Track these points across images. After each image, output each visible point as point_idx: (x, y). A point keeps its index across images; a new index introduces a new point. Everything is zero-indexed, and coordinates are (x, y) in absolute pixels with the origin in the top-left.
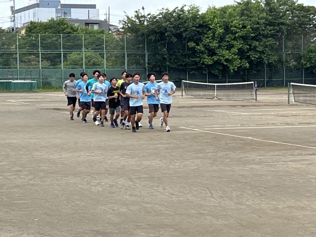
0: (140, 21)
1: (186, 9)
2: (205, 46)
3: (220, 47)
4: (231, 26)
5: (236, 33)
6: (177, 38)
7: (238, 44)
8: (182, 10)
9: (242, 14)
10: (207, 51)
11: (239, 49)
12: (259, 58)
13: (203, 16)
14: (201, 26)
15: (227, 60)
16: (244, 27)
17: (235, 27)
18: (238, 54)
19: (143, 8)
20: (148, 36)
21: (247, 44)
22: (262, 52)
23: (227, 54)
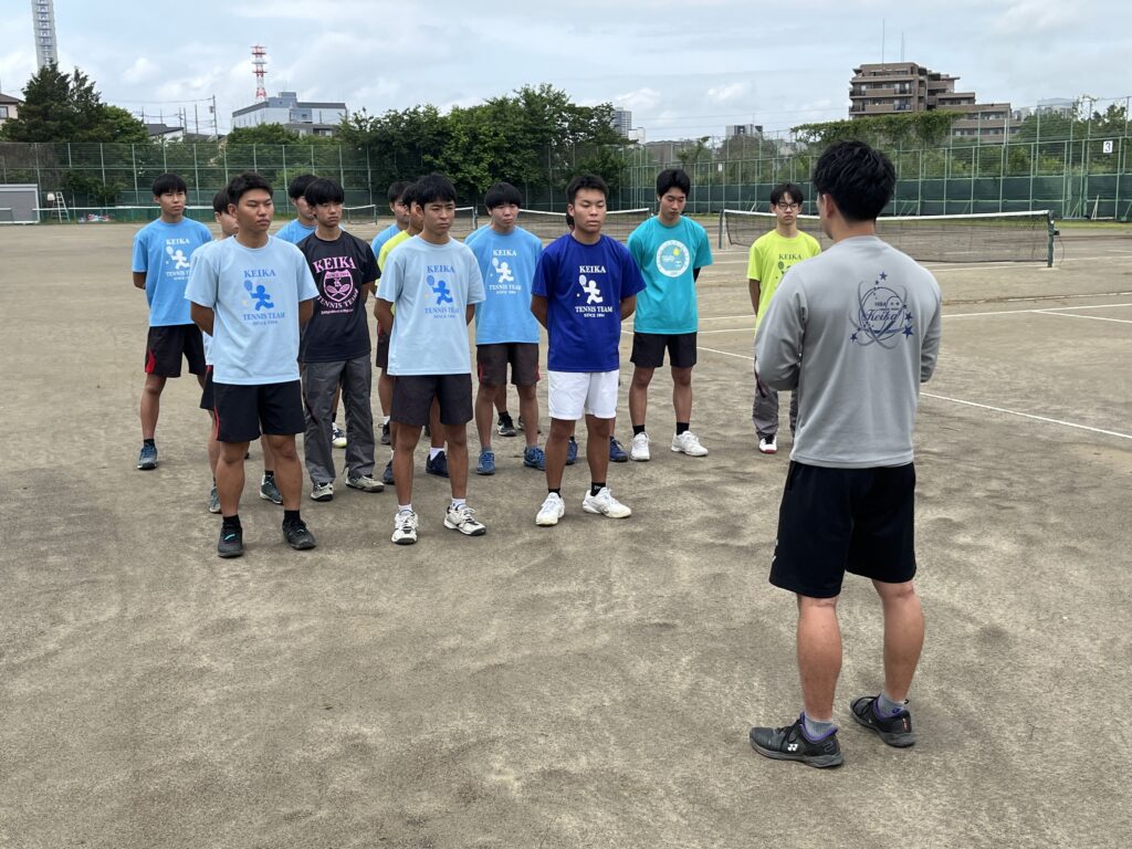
0: (361, 127)
1: (420, 110)
2: (446, 160)
3: (465, 161)
4: (480, 134)
5: (486, 142)
6: (409, 148)
7: (488, 158)
8: (415, 112)
9: (495, 118)
10: (448, 167)
11: (489, 164)
12: (517, 175)
13: (444, 120)
14: (440, 133)
15: (474, 178)
16: (496, 134)
17: (484, 135)
18: (489, 170)
19: (364, 110)
20: (370, 146)
21: (501, 157)
22: (520, 168)
23: (475, 171)
